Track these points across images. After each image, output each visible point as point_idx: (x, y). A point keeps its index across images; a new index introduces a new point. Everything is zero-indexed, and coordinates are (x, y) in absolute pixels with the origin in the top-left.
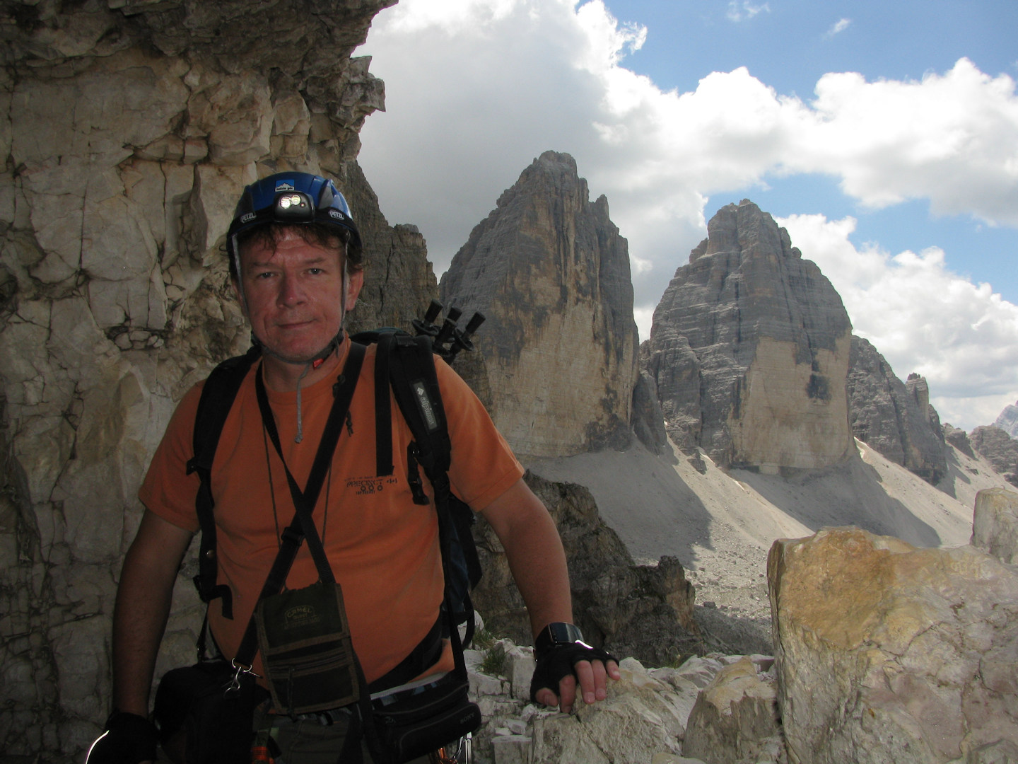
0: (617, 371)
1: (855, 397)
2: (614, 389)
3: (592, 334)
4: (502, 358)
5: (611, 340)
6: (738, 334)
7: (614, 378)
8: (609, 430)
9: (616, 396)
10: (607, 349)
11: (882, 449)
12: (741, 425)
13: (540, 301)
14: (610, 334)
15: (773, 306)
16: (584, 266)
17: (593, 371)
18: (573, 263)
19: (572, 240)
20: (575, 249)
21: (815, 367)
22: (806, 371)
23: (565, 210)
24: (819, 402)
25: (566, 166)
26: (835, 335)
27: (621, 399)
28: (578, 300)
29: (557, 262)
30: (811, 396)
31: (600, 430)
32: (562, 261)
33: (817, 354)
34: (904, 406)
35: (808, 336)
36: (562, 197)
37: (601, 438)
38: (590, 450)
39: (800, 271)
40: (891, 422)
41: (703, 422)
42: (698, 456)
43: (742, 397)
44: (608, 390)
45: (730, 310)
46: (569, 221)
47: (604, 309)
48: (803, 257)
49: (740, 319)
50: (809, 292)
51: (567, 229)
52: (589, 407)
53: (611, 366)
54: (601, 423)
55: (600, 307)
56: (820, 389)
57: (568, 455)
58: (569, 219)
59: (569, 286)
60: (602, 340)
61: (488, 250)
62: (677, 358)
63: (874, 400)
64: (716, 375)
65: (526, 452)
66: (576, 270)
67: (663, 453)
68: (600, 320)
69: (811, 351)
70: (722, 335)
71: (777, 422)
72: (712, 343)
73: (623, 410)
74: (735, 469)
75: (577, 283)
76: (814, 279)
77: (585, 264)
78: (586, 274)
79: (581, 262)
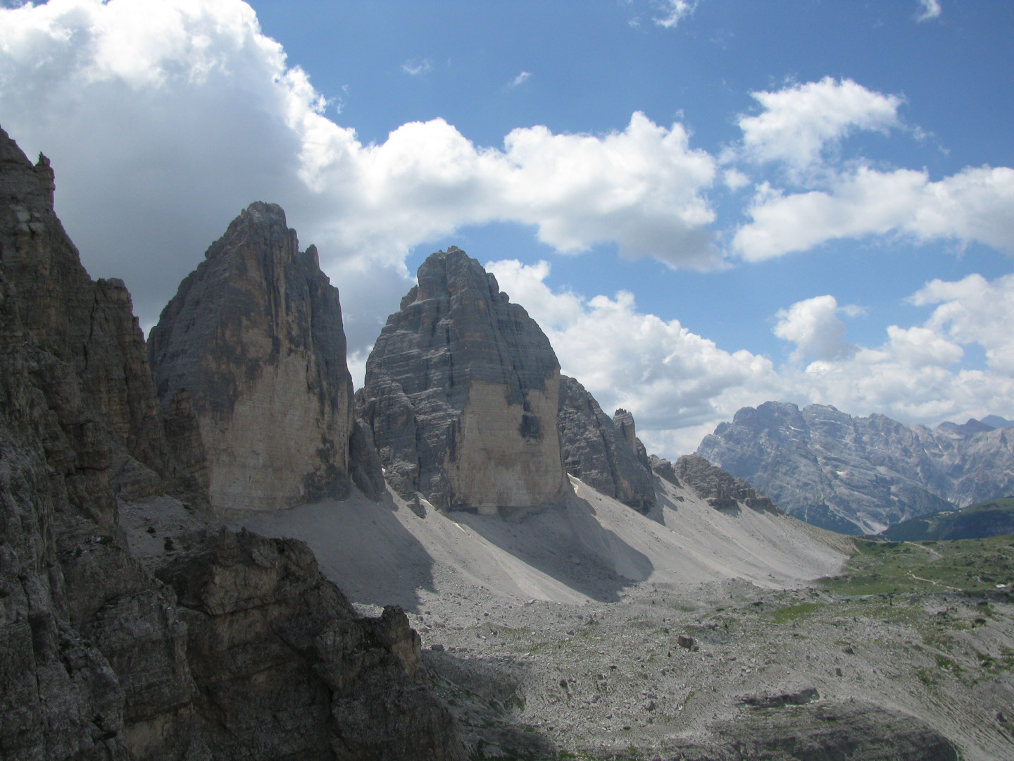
0: (333, 420)
1: (566, 435)
2: (331, 439)
3: (306, 384)
4: (215, 412)
5: (325, 389)
6: (451, 378)
7: (330, 427)
8: (327, 480)
9: (332, 446)
10: (321, 398)
11: (594, 483)
12: (458, 467)
13: (252, 354)
14: (324, 383)
15: (483, 350)
16: (295, 316)
17: (308, 422)
18: (284, 314)
19: (282, 291)
20: (286, 300)
21: (527, 407)
22: (518, 411)
23: (275, 261)
24: (533, 441)
25: (274, 216)
26: (545, 375)
27: (338, 447)
28: (291, 351)
29: (268, 312)
30: (524, 436)
31: (319, 481)
32: (274, 313)
33: (527, 394)
34: (613, 440)
35: (519, 378)
36: (271, 248)
37: (320, 488)
38: (309, 501)
39: (508, 315)
40: (602, 457)
41: (421, 467)
42: (417, 501)
43: (457, 440)
44: (324, 440)
45: (442, 355)
46: (279, 272)
47: (317, 359)
48: (511, 301)
49: (452, 364)
50: (518, 334)
51: (278, 280)
52: (306, 457)
53: (326, 416)
54: (319, 473)
55: (313, 357)
56: (533, 429)
57: (288, 507)
58: (279, 270)
59: (281, 336)
60: (317, 391)
61: (198, 303)
62: (392, 405)
63: (585, 436)
64: (431, 420)
65: (244, 507)
66: (288, 321)
67: (382, 500)
68: (313, 370)
69: (522, 392)
70: (435, 380)
71: (493, 463)
72: (426, 389)
73: (340, 459)
74: (454, 511)
75: (289, 333)
76: (523, 321)
77: (297, 315)
78: (298, 324)
79: (292, 312)
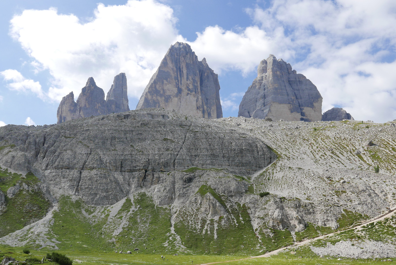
3: (196, 107)
5: (205, 109)
6: (264, 103)
10: (203, 112)
13: (168, 93)
14: (205, 107)
15: (278, 91)
16: (191, 82)
18: (185, 80)
20: (187, 75)
21: (303, 114)
22: (298, 116)
23: (181, 61)
26: (313, 101)
28: (188, 94)
29: (176, 79)
32: (179, 79)
33: (303, 109)
35: (299, 102)
36: (179, 56)
39: (296, 78)
45: (261, 95)
46: (183, 65)
47: (202, 97)
48: (297, 73)
49: (265, 98)
50: (300, 85)
51: (182, 68)
55: (200, 97)
58: (183, 64)
59: (183, 88)
60: (201, 109)
66: (187, 83)
68: (200, 101)
69: (300, 108)
70: (258, 105)
72: (255, 110)
76: (303, 80)
77: (192, 81)
78: (193, 84)
79: (189, 80)
